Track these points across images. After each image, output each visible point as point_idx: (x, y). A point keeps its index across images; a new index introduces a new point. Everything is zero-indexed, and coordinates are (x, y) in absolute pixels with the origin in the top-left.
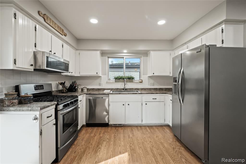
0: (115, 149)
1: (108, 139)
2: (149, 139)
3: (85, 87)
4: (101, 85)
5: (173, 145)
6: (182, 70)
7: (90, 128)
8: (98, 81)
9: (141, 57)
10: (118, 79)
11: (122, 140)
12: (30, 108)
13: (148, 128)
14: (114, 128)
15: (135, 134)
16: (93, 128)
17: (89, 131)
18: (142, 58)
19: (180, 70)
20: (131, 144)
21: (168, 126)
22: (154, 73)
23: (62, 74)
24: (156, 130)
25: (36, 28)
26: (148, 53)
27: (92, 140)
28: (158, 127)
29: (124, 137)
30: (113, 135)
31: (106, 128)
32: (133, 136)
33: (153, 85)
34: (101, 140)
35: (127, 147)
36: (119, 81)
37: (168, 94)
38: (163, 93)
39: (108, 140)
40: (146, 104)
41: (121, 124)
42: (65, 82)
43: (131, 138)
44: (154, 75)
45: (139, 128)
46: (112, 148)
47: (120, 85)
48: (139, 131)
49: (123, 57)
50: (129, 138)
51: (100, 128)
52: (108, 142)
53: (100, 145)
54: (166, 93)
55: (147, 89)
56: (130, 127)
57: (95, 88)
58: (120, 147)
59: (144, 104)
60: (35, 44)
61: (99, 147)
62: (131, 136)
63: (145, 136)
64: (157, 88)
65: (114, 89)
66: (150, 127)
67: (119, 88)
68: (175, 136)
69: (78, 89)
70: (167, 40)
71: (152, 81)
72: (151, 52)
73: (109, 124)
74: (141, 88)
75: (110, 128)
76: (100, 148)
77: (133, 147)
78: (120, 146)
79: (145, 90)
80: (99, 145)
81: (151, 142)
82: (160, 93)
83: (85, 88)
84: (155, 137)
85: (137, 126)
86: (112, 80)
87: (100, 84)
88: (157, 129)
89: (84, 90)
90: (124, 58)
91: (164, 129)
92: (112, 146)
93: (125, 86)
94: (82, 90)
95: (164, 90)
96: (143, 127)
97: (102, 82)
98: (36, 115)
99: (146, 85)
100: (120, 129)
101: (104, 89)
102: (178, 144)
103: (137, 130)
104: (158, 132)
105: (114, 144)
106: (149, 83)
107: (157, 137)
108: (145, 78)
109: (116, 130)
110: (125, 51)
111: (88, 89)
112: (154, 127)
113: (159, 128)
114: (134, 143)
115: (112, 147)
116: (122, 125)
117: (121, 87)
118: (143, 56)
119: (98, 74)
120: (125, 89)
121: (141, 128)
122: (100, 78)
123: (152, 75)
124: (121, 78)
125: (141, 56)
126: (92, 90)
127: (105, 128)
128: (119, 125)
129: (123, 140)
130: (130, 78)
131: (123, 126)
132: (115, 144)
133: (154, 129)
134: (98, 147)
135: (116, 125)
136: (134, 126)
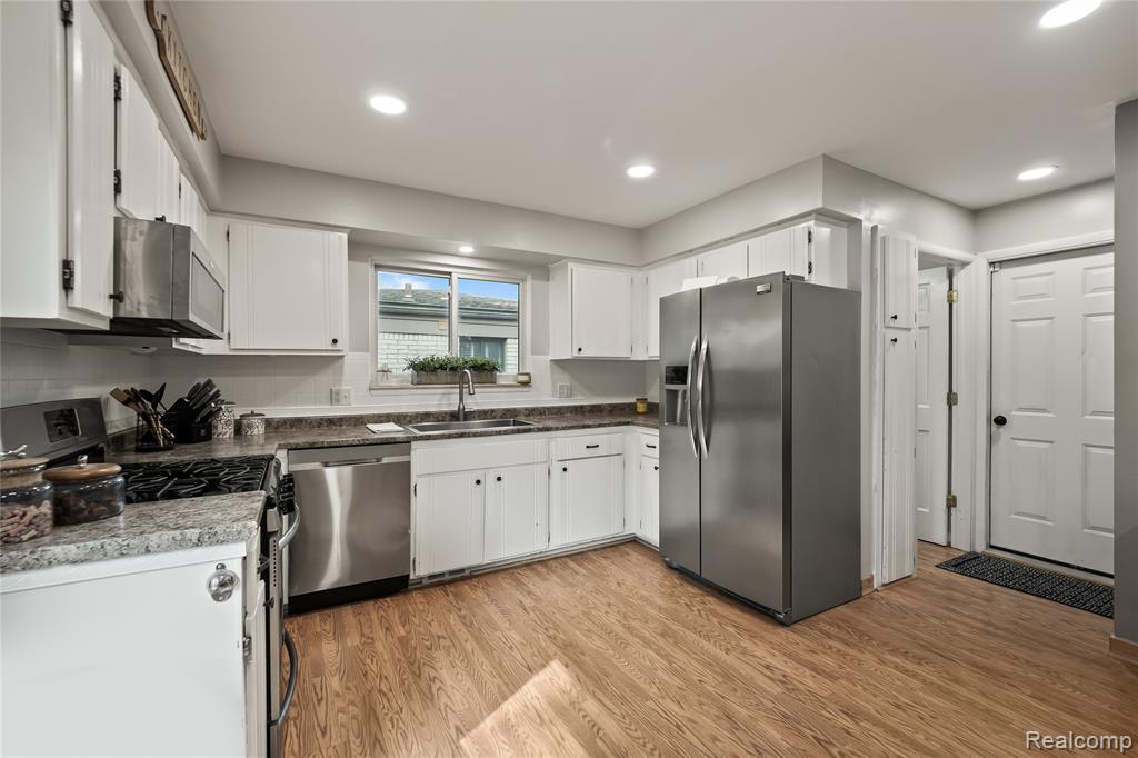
0: (500, 664)
1: (444, 638)
2: (600, 597)
3: (253, 414)
4: (343, 399)
5: (680, 597)
6: (704, 346)
7: (318, 618)
8: (322, 380)
9: (524, 280)
10: (427, 371)
11: (503, 624)
12: (197, 531)
13: (571, 564)
14: (438, 592)
15: (539, 594)
16: (328, 612)
17: (319, 630)
18: (529, 284)
19: (694, 345)
20: (546, 629)
21: (634, 541)
22: (580, 350)
23: (175, 346)
24: (604, 562)
25: (120, 87)
26: (551, 266)
27: (368, 661)
28: (605, 553)
29: (503, 612)
30: (453, 619)
31: (400, 598)
32: (537, 599)
33: (570, 395)
34: (415, 648)
35: (544, 644)
36: (433, 378)
37: (638, 425)
38: (620, 424)
39: (447, 642)
40: (565, 470)
41: (462, 570)
42: (163, 387)
43: (535, 609)
44: (583, 354)
45: (540, 568)
46: (486, 663)
47: (438, 397)
48: (545, 579)
49: (450, 273)
50: (528, 613)
51: (370, 605)
52: (449, 647)
53: (426, 670)
54: (628, 424)
55: (549, 409)
56: (502, 574)
57: (309, 418)
58: (515, 650)
59: (557, 469)
60: (117, 174)
61: (425, 675)
62: (528, 602)
63: (578, 592)
64: (582, 407)
65: (411, 416)
66: (579, 556)
67: (436, 413)
68: (670, 567)
69: (220, 426)
70: (623, 227)
71: (565, 379)
72: (570, 265)
73: (412, 577)
74: (527, 409)
75: (417, 597)
76: (435, 677)
77: (562, 636)
78: (511, 648)
79: (541, 414)
80: (419, 669)
81: (609, 605)
82: (609, 425)
83: (255, 421)
84: (614, 586)
85: (527, 565)
86: (397, 376)
87: (338, 394)
88: (605, 557)
89: (250, 426)
90: (454, 276)
91: (628, 554)
92: (479, 658)
93: (461, 400)
94: (239, 428)
95: (606, 411)
96: (553, 563)
97: (344, 387)
98: (223, 566)
99: (545, 395)
100: (465, 588)
101: (359, 421)
102: (692, 589)
103: (536, 579)
104: (613, 567)
105: (482, 648)
106: (554, 386)
107: (618, 584)
108: (539, 366)
109: (451, 597)
110: (467, 249)
111: (268, 423)
112: (592, 555)
113: (609, 553)
114: (554, 623)
115: (482, 659)
116: (467, 573)
117: (440, 405)
118: (533, 278)
119: (339, 346)
120: (462, 417)
121: (546, 566)
122: (337, 365)
123: (576, 354)
124: (442, 367)
125: (522, 274)
126: (292, 426)
127: (394, 598)
128: (451, 573)
129: (507, 624)
130: (483, 365)
131: (476, 576)
132: (488, 649)
133: (593, 561)
134: (419, 676)
135: (442, 579)
136: (515, 567)
